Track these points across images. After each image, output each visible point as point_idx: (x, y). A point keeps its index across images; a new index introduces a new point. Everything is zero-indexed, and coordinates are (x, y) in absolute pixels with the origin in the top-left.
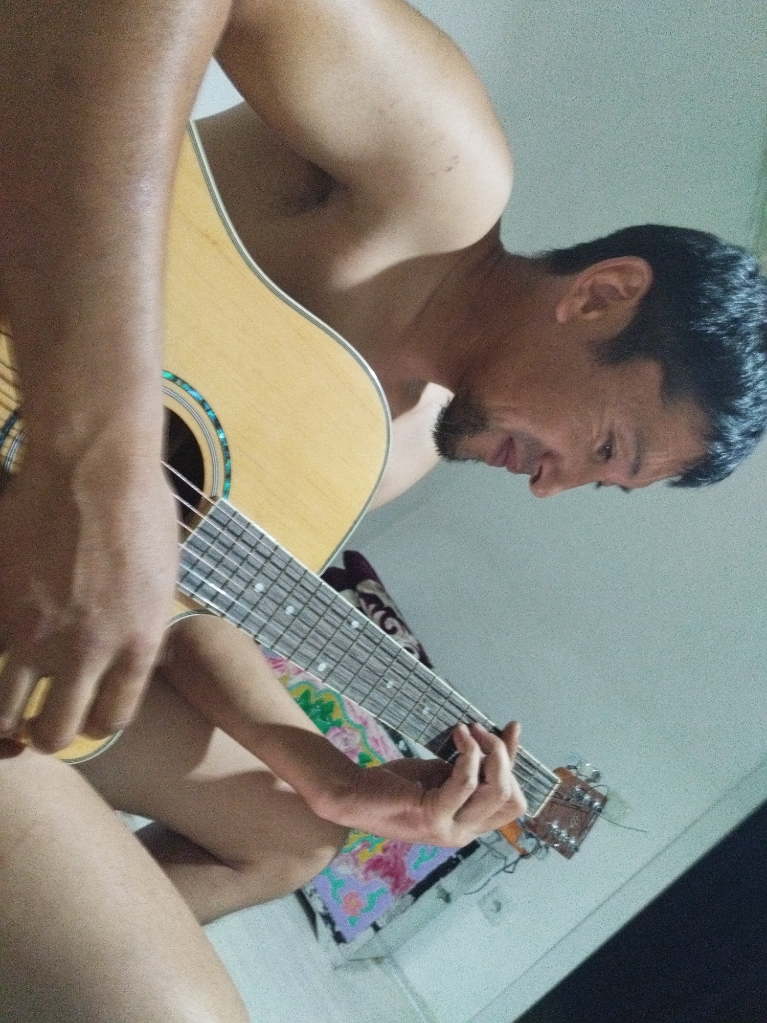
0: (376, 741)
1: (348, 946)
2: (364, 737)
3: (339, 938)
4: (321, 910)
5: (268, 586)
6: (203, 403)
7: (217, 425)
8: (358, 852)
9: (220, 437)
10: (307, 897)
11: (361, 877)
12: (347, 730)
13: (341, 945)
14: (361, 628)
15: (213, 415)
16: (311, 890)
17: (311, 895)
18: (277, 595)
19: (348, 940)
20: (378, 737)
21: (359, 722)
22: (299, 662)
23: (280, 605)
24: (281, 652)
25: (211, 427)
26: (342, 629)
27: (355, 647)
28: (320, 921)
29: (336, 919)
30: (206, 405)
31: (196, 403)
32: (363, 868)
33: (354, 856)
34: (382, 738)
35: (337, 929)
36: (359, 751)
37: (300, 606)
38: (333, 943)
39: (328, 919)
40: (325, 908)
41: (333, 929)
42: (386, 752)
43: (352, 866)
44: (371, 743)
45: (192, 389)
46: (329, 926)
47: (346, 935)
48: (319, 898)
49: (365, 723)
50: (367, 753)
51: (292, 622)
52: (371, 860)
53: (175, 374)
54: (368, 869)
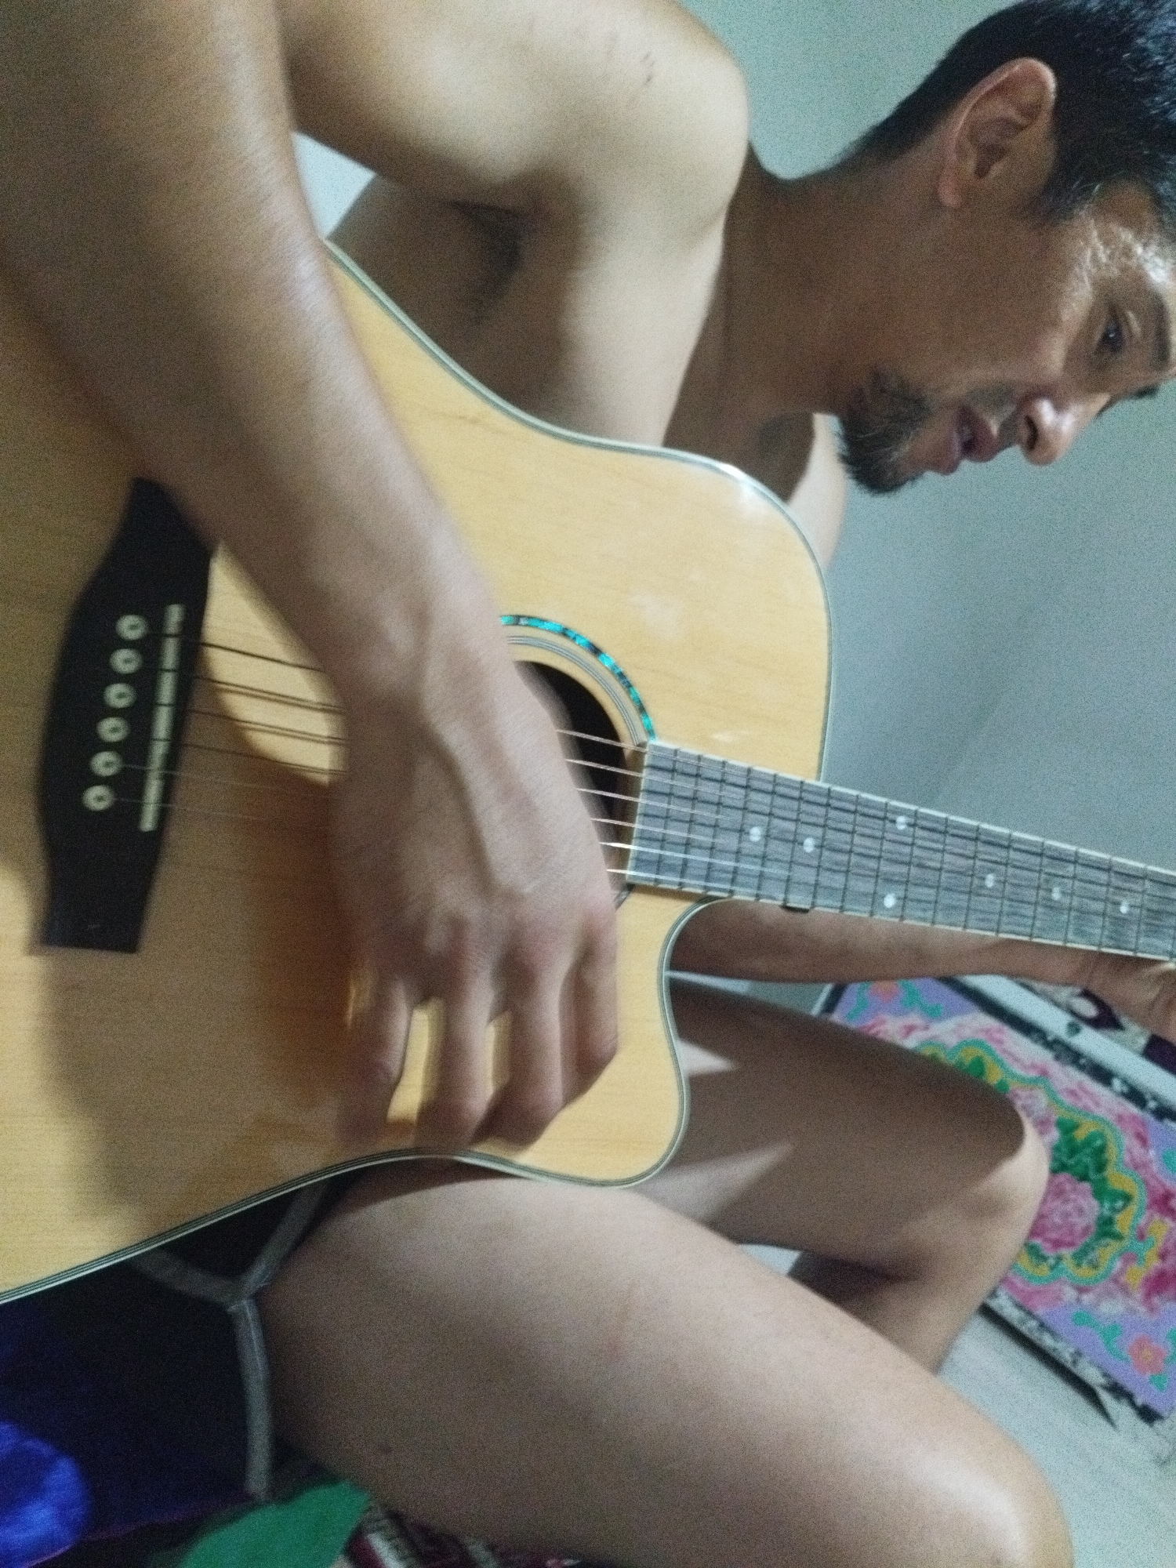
0: (1073, 1093)
1: (1168, 1423)
2: (1052, 1094)
3: (1148, 1415)
4: (1102, 1380)
5: (766, 827)
6: (564, 633)
7: (596, 651)
8: (1122, 1271)
9: (607, 665)
10: (1069, 1365)
11: (1142, 1309)
12: (1019, 1092)
13: (1157, 1424)
14: (912, 821)
15: (583, 641)
16: (1072, 1355)
17: (1075, 1362)
18: (783, 831)
19: (1166, 1414)
20: (1073, 1087)
21: (1033, 1074)
22: (856, 907)
23: (794, 842)
24: (827, 906)
25: (589, 658)
26: (889, 836)
27: (917, 852)
28: (1106, 1397)
29: (1130, 1386)
30: (568, 633)
31: (556, 636)
32: (1139, 1295)
33: (1116, 1281)
34: (1080, 1085)
35: (1139, 1401)
36: (1054, 1118)
37: (819, 832)
38: (1141, 1426)
39: (1118, 1390)
40: (1105, 1375)
41: (1133, 1404)
42: (1097, 1104)
43: (1120, 1296)
44: (1068, 1101)
45: (543, 621)
46: (1125, 1401)
47: (1157, 1405)
48: (1091, 1363)
49: (1044, 1073)
50: (1067, 1116)
51: (820, 856)
52: (1147, 1280)
53: (515, 613)
54: (1148, 1295)
